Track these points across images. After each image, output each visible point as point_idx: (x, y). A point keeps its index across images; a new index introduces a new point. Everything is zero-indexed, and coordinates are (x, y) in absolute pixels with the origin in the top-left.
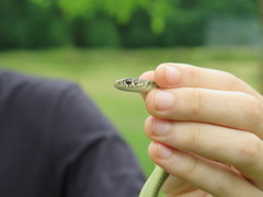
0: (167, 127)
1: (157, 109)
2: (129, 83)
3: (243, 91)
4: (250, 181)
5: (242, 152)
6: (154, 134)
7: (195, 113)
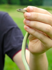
0: (29, 22)
1: (26, 17)
2: (20, 10)
3: (49, 15)
4: (49, 37)
5: (46, 29)
6: (25, 23)
7: (36, 18)
